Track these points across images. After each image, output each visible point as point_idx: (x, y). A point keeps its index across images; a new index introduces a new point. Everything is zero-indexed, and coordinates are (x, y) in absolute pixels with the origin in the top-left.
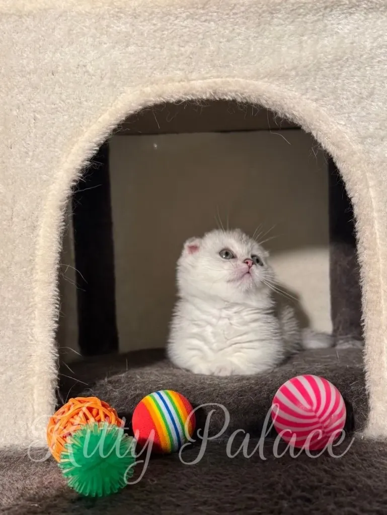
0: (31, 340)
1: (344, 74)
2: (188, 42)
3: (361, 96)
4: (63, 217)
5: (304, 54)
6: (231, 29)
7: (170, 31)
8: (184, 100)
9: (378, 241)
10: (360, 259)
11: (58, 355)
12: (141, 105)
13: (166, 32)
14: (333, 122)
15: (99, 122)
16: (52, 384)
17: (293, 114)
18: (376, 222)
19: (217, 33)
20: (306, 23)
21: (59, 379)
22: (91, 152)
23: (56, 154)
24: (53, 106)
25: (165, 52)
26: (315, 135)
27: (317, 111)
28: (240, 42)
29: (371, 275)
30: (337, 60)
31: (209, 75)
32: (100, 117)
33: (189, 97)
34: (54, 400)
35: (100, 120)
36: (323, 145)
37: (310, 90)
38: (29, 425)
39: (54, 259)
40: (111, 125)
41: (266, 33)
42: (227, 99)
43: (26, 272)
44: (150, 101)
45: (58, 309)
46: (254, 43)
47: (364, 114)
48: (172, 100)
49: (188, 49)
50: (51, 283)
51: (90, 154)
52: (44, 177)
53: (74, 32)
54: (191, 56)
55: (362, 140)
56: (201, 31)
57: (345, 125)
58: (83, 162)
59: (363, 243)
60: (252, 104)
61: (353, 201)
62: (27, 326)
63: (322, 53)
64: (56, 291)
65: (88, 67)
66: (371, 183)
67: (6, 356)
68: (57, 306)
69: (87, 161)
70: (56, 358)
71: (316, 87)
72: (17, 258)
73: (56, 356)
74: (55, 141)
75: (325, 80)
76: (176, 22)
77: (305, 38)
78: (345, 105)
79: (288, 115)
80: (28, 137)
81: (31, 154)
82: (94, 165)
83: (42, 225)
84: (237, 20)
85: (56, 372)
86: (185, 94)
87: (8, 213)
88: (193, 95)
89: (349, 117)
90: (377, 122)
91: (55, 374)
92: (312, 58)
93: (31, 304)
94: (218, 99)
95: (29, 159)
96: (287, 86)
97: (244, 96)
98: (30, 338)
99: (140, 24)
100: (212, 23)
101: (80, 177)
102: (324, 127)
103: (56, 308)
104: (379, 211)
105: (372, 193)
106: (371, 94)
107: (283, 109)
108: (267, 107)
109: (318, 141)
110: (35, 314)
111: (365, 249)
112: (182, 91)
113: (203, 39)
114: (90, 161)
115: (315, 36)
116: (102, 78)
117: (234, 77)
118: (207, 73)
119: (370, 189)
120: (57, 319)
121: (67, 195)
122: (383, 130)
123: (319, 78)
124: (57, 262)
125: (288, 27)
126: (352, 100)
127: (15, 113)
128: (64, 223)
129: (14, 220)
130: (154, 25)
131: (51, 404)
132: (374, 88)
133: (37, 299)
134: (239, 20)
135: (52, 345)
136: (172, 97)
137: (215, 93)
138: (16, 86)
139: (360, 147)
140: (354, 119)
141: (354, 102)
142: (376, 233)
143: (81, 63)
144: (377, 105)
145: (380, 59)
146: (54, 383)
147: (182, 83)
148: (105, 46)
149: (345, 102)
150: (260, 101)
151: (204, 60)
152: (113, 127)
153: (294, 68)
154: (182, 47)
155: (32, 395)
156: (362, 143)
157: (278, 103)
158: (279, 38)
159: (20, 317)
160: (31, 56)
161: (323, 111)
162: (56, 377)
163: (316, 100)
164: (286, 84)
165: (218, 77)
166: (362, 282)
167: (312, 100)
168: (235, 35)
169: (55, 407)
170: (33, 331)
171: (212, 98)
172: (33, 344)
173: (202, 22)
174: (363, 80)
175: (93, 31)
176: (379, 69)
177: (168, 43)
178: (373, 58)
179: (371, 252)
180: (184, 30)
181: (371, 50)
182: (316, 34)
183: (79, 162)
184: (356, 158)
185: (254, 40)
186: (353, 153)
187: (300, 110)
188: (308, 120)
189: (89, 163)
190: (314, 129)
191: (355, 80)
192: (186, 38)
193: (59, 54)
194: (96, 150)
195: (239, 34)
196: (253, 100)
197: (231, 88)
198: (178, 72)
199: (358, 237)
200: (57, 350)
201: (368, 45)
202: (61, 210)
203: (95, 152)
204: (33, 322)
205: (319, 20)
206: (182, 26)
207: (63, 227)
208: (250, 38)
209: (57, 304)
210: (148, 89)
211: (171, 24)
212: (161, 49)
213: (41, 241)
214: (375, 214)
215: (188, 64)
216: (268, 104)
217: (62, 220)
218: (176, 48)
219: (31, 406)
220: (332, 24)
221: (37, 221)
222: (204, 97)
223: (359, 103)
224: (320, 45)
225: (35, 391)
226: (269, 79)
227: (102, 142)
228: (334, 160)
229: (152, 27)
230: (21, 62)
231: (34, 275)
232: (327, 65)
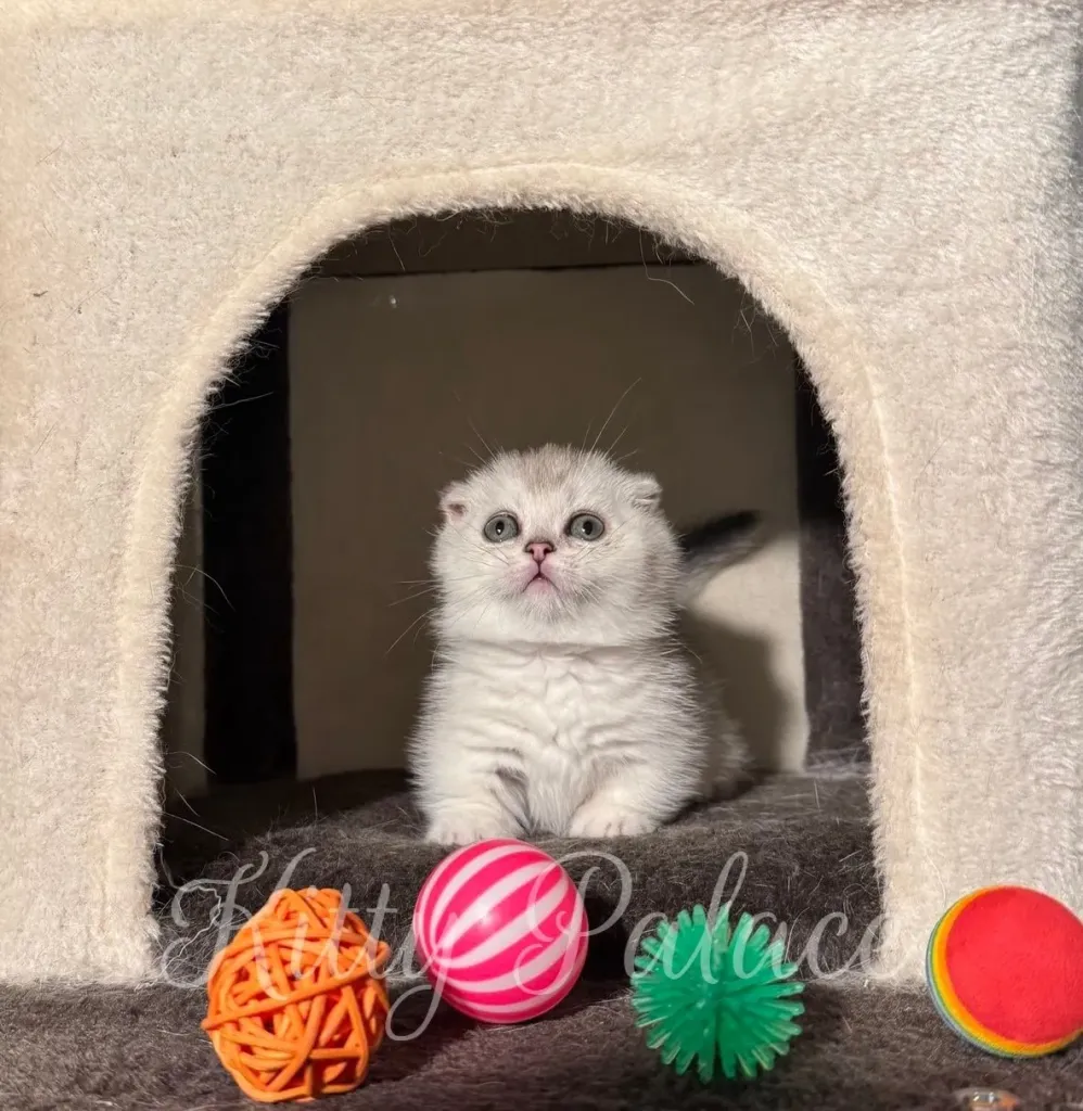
0: (107, 736)
1: (812, 150)
2: (466, 86)
3: (850, 196)
4: (188, 462)
5: (722, 108)
6: (560, 55)
7: (428, 63)
8: (456, 211)
9: (896, 520)
10: (856, 560)
11: (163, 771)
12: (361, 222)
13: (419, 65)
14: (786, 255)
15: (272, 258)
16: (148, 837)
17: (697, 239)
18: (890, 477)
19: (531, 65)
20: (725, 39)
21: (164, 827)
22: (253, 321)
23: (178, 326)
24: (173, 224)
25: (416, 107)
26: (746, 284)
27: (751, 231)
28: (581, 85)
29: (881, 597)
30: (797, 119)
31: (509, 158)
32: (274, 246)
33: (468, 205)
34: (150, 875)
35: (274, 253)
36: (765, 305)
37: (734, 186)
38: (93, 932)
39: (164, 552)
40: (296, 265)
41: (639, 64)
42: (551, 206)
43: (102, 583)
44: (383, 214)
45: (169, 665)
46: (611, 86)
47: (859, 236)
48: (432, 211)
49: (467, 100)
50: (155, 606)
51: (250, 326)
52: (151, 376)
53: (223, 64)
54: (474, 117)
55: (855, 294)
56: (495, 62)
57: (815, 261)
58: (235, 343)
59: (860, 522)
60: (605, 217)
61: (837, 428)
62: (100, 702)
63: (760, 105)
64: (165, 624)
65: (250, 141)
66: (876, 389)
67: (48, 772)
68: (167, 659)
69: (244, 340)
70: (159, 777)
71: (748, 179)
72: (83, 552)
73: (159, 773)
74: (176, 297)
75: (767, 164)
76: (440, 43)
77: (723, 73)
78: (814, 217)
79: (685, 241)
80: (116, 288)
81: (122, 325)
82: (259, 350)
83: (142, 479)
84: (575, 38)
85: (159, 808)
86: (460, 199)
87: (70, 452)
88: (475, 199)
89: (824, 243)
90: (888, 254)
91: (155, 812)
92: (738, 116)
93: (108, 655)
94: (530, 208)
95: (119, 337)
96: (683, 179)
97: (587, 201)
98: (105, 730)
99: (364, 48)
100: (520, 44)
101: (227, 374)
102: (767, 266)
103: (165, 662)
104: (896, 451)
105: (880, 411)
106: (874, 193)
107: (674, 228)
108: (638, 223)
109: (754, 296)
110: (116, 677)
111: (866, 537)
112: (451, 193)
113: (500, 78)
114: (250, 342)
115: (748, 69)
116: (280, 164)
117: (566, 160)
118: (508, 152)
119: (875, 402)
120: (165, 689)
121: (198, 415)
122: (902, 271)
123: (756, 160)
124: (171, 559)
125: (687, 49)
126: (831, 207)
127: (89, 236)
128: (188, 475)
129: (80, 466)
130: (394, 49)
131: (143, 884)
132: (880, 180)
133: (123, 643)
134: (579, 36)
135: (152, 747)
136: (430, 203)
137: (524, 195)
138: (94, 178)
139: (850, 310)
140: (835, 249)
141: (835, 212)
142: (890, 502)
143: (236, 132)
144: (889, 217)
145: (892, 115)
146: (152, 834)
147: (454, 175)
148: (288, 95)
149: (815, 211)
150: (623, 211)
151: (501, 126)
152: (301, 268)
153: (700, 139)
154: (454, 96)
155: (103, 861)
156: (854, 301)
157: (664, 215)
158: (666, 75)
159: (85, 683)
160: (128, 116)
161: (765, 232)
162: (156, 820)
163: (750, 208)
164: (681, 174)
165: (532, 160)
166: (861, 612)
167: (740, 208)
168: (569, 70)
169: (151, 889)
170: (111, 714)
171: (518, 206)
172: (110, 744)
173: (497, 42)
174: (855, 161)
175: (264, 63)
176: (892, 137)
177: (422, 87)
178: (877, 113)
179: (879, 546)
180: (459, 61)
181: (872, 97)
182: (749, 64)
183: (227, 343)
184: (840, 334)
185: (612, 80)
186: (834, 323)
187: (713, 228)
188: (731, 252)
189: (248, 344)
190: (745, 271)
191: (837, 162)
192: (462, 78)
193: (187, 111)
194: (262, 317)
195: (578, 67)
196: (609, 209)
197: (559, 184)
198: (445, 151)
199: (848, 509)
200: (161, 759)
201: (866, 85)
202: (184, 445)
203: (262, 322)
204: (112, 694)
205: (754, 33)
206: (455, 52)
207: (186, 485)
208: (602, 76)
209: (167, 654)
210: (379, 189)
211: (430, 46)
212: (409, 101)
213: (138, 513)
214: (888, 459)
215: (467, 134)
216: (641, 217)
217: (185, 469)
218: (441, 98)
219: (98, 886)
220: (785, 42)
221: (131, 472)
222: (501, 204)
223: (847, 212)
224: (756, 89)
225: (110, 852)
226: (642, 163)
227: (278, 300)
228: (791, 338)
229: (391, 54)
230: (107, 127)
231: (119, 589)
232: (774, 131)
